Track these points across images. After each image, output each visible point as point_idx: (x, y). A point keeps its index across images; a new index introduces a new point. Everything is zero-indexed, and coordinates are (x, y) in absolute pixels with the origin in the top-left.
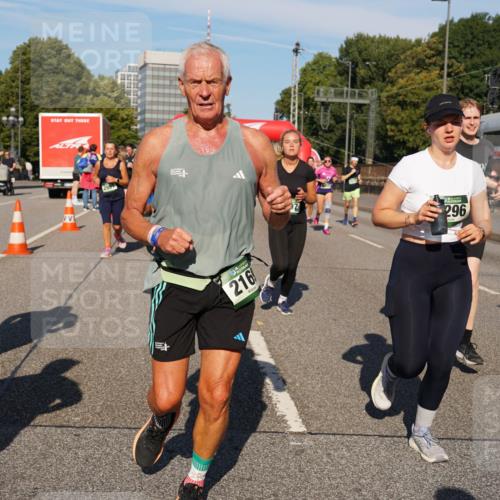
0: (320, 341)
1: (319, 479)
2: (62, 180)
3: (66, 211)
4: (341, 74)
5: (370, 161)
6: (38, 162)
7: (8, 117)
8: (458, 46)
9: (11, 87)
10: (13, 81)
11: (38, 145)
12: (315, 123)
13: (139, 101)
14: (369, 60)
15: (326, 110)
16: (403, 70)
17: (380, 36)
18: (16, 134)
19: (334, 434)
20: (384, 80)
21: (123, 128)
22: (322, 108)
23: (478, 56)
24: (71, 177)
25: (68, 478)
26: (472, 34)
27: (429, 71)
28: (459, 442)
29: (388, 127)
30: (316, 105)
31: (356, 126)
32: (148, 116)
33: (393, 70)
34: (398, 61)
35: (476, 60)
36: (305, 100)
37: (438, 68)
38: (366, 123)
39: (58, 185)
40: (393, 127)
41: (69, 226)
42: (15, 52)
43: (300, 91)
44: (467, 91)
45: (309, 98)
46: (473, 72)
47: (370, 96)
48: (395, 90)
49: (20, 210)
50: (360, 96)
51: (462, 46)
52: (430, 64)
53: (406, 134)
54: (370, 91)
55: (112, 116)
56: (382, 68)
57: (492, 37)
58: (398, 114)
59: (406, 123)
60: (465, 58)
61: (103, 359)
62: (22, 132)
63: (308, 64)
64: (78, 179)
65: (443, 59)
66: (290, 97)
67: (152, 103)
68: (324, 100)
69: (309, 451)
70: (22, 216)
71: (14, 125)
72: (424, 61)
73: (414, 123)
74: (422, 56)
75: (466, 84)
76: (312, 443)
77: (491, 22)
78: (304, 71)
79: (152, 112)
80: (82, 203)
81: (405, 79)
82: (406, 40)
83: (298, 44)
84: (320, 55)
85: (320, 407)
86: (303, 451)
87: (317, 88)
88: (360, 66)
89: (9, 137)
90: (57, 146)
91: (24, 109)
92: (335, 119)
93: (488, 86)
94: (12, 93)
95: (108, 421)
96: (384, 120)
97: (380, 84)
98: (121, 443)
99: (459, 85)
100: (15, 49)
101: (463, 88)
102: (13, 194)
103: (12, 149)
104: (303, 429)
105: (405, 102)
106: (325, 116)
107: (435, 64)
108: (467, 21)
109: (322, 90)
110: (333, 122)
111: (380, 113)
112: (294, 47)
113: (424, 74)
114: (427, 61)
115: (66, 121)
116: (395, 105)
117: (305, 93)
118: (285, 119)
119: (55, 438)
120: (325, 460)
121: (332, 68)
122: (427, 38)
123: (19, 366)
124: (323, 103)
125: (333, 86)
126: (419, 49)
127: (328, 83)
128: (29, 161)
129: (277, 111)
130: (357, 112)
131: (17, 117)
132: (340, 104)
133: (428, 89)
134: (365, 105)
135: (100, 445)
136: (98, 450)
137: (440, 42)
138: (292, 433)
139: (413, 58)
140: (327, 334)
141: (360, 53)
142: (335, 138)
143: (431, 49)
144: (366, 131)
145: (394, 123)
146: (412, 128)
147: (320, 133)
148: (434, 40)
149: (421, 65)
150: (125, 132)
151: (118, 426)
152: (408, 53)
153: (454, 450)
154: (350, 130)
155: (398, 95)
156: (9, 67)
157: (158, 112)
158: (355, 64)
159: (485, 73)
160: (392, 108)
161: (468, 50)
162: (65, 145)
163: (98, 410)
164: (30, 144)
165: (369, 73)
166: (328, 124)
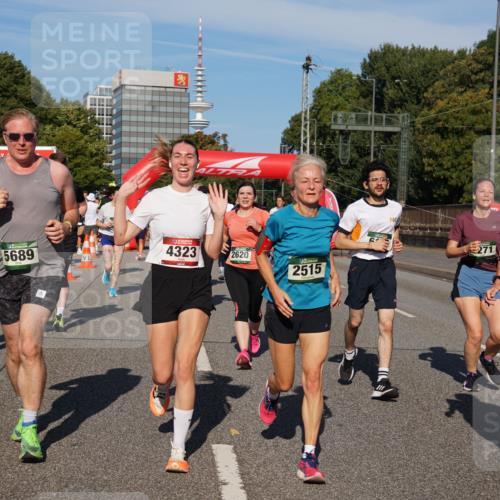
4: (366, 94)
12: (333, 156)
13: (114, 132)
14: (399, 78)
15: (345, 140)
16: (443, 90)
17: (413, 48)
20: (419, 102)
21: (93, 165)
22: (341, 138)
27: (476, 90)
29: (425, 160)
30: (334, 134)
32: (125, 150)
33: (430, 90)
34: (436, 77)
36: (319, 128)
37: (488, 86)
38: (396, 156)
40: (431, 161)
43: (314, 116)
45: (325, 126)
47: (401, 122)
48: (432, 114)
50: (389, 122)
52: (477, 81)
53: (448, 169)
54: (401, 116)
55: (78, 150)
56: (416, 87)
58: (437, 145)
59: (448, 155)
63: (323, 84)
65: (493, 75)
66: (300, 126)
67: (130, 134)
68: (343, 128)
72: (470, 77)
73: (457, 155)
74: (467, 72)
78: (318, 93)
79: (130, 144)
81: (446, 101)
82: (445, 52)
83: (308, 59)
84: (339, 72)
87: (334, 113)
88: (388, 84)
92: (358, 152)
96: (419, 152)
97: (413, 107)
105: (446, 128)
106: (345, 148)
107: (483, 81)
109: (340, 115)
110: (355, 155)
111: (414, 144)
112: (304, 62)
113: (469, 93)
114: (473, 77)
116: (432, 133)
117: (319, 121)
118: (295, 152)
121: (354, 88)
122: (473, 48)
124: (341, 132)
125: (354, 110)
126: (463, 62)
127: (349, 106)
129: (284, 141)
130: (386, 142)
132: (364, 132)
133: (475, 112)
134: (395, 133)
137: (489, 54)
139: (455, 74)
141: (388, 69)
142: (358, 175)
143: (478, 62)
144: (397, 165)
145: (432, 155)
146: (455, 162)
147: (340, 169)
148: (482, 50)
149: (466, 82)
150: (94, 170)
152: (449, 67)
155: (437, 120)
157: (137, 145)
158: (381, 83)
160: (429, 137)
165: (401, 94)
166: (348, 158)
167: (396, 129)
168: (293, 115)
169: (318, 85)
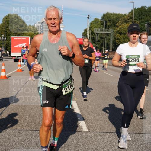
0: (94, 104)
1: (92, 145)
2: (18, 57)
3: (19, 66)
4: (102, 24)
5: (111, 51)
6: (10, 51)
7: (2, 37)
8: (137, 16)
9: (3, 29)
10: (3, 27)
11: (10, 46)
12: (94, 39)
14: (110, 20)
15: (98, 35)
16: (121, 23)
17: (114, 13)
18: (4, 43)
19: (97, 132)
20: (115, 26)
22: (96, 35)
23: (143, 19)
24: (20, 56)
25: (15, 146)
26: (141, 12)
27: (129, 23)
28: (135, 134)
29: (116, 40)
30: (95, 34)
31: (107, 40)
33: (118, 23)
34: (119, 20)
35: (143, 20)
36: (91, 32)
37: (131, 23)
38: (110, 39)
39: (16, 58)
40: (118, 40)
41: (19, 70)
42: (4, 18)
43: (90, 29)
45: (92, 32)
46: (142, 24)
47: (111, 31)
48: (118, 29)
49: (4, 65)
50: (108, 31)
51: (138, 16)
52: (129, 21)
54: (111, 30)
56: (114, 23)
57: (147, 13)
58: (119, 36)
59: (122, 39)
60: (139, 19)
61: (28, 110)
62: (6, 42)
63: (92, 22)
64: (22, 56)
65: (132, 20)
66: (87, 32)
69: (89, 137)
70: (5, 67)
71: (3, 40)
72: (127, 20)
73: (124, 39)
74: (126, 19)
76: (90, 135)
77: (147, 9)
78: (91, 24)
80: (23, 63)
82: (121, 14)
83: (89, 16)
84: (96, 19)
85: (93, 124)
86: (87, 137)
87: (95, 29)
88: (108, 22)
89: (2, 44)
90: (16, 46)
91: (7, 35)
92: (100, 38)
93: (146, 28)
94: (3, 30)
95: (28, 128)
96: (115, 38)
97: (114, 27)
98: (32, 135)
100: (4, 17)
102: (3, 61)
103: (3, 47)
104: (87, 131)
105: (121, 33)
106: (97, 37)
107: (130, 21)
108: (140, 8)
110: (100, 39)
111: (114, 36)
112: (88, 16)
113: (127, 24)
114: (128, 20)
115: (19, 39)
117: (91, 30)
119: (12, 133)
120: (94, 140)
121: (99, 23)
122: (128, 14)
123: (2, 112)
124: (97, 33)
125: (100, 28)
126: (126, 17)
127: (98, 27)
128: (8, 51)
129: (83, 35)
130: (107, 36)
131: (4, 38)
132: (102, 33)
135: (26, 135)
136: (25, 137)
137: (132, 15)
138: (84, 132)
139: (124, 20)
140: (96, 102)
141: (108, 18)
142: (100, 44)
143: (129, 17)
144: (110, 41)
145: (118, 39)
146: (124, 41)
147: (96, 42)
148: (130, 14)
149: (126, 22)
151: (32, 130)
152: (122, 18)
153: (133, 136)
154: (105, 41)
155: (119, 31)
156: (2, 23)
158: (106, 21)
159: (145, 24)
160: (118, 34)
161: (140, 17)
162: (18, 46)
163: (26, 125)
164: (8, 46)
165: (111, 24)
166: (98, 39)
167: (110, 33)
168: (85, 29)
169: (91, 22)
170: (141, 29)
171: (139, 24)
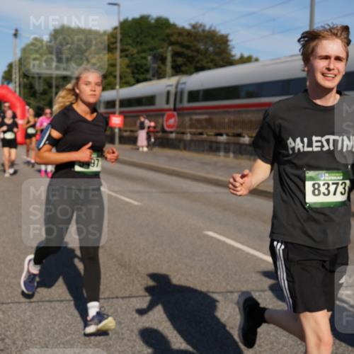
12: (33, 88)
15: (40, 78)
23: (146, 44)
26: (141, 28)
27: (113, 53)
35: (145, 47)
44: (139, 67)
46: (143, 55)
51: (134, 37)
57: (154, 31)
60: (137, 44)
66: (12, 69)
75: (139, 62)
77: (153, 21)
83: (16, 30)
99: (133, 63)
101: (136, 65)
106: (39, 83)
108: (137, 20)
122: (111, 30)
129: (4, 78)
130: (63, 80)
143: (113, 37)
148: (115, 31)
161: (138, 39)
166: (42, 88)
169: (23, 46)
170: (142, 67)
171: (136, 55)
